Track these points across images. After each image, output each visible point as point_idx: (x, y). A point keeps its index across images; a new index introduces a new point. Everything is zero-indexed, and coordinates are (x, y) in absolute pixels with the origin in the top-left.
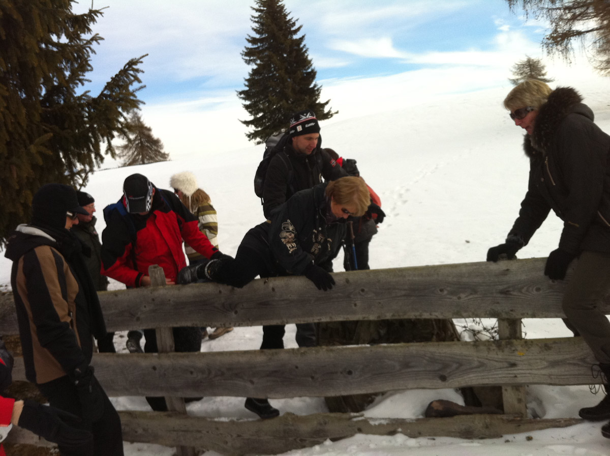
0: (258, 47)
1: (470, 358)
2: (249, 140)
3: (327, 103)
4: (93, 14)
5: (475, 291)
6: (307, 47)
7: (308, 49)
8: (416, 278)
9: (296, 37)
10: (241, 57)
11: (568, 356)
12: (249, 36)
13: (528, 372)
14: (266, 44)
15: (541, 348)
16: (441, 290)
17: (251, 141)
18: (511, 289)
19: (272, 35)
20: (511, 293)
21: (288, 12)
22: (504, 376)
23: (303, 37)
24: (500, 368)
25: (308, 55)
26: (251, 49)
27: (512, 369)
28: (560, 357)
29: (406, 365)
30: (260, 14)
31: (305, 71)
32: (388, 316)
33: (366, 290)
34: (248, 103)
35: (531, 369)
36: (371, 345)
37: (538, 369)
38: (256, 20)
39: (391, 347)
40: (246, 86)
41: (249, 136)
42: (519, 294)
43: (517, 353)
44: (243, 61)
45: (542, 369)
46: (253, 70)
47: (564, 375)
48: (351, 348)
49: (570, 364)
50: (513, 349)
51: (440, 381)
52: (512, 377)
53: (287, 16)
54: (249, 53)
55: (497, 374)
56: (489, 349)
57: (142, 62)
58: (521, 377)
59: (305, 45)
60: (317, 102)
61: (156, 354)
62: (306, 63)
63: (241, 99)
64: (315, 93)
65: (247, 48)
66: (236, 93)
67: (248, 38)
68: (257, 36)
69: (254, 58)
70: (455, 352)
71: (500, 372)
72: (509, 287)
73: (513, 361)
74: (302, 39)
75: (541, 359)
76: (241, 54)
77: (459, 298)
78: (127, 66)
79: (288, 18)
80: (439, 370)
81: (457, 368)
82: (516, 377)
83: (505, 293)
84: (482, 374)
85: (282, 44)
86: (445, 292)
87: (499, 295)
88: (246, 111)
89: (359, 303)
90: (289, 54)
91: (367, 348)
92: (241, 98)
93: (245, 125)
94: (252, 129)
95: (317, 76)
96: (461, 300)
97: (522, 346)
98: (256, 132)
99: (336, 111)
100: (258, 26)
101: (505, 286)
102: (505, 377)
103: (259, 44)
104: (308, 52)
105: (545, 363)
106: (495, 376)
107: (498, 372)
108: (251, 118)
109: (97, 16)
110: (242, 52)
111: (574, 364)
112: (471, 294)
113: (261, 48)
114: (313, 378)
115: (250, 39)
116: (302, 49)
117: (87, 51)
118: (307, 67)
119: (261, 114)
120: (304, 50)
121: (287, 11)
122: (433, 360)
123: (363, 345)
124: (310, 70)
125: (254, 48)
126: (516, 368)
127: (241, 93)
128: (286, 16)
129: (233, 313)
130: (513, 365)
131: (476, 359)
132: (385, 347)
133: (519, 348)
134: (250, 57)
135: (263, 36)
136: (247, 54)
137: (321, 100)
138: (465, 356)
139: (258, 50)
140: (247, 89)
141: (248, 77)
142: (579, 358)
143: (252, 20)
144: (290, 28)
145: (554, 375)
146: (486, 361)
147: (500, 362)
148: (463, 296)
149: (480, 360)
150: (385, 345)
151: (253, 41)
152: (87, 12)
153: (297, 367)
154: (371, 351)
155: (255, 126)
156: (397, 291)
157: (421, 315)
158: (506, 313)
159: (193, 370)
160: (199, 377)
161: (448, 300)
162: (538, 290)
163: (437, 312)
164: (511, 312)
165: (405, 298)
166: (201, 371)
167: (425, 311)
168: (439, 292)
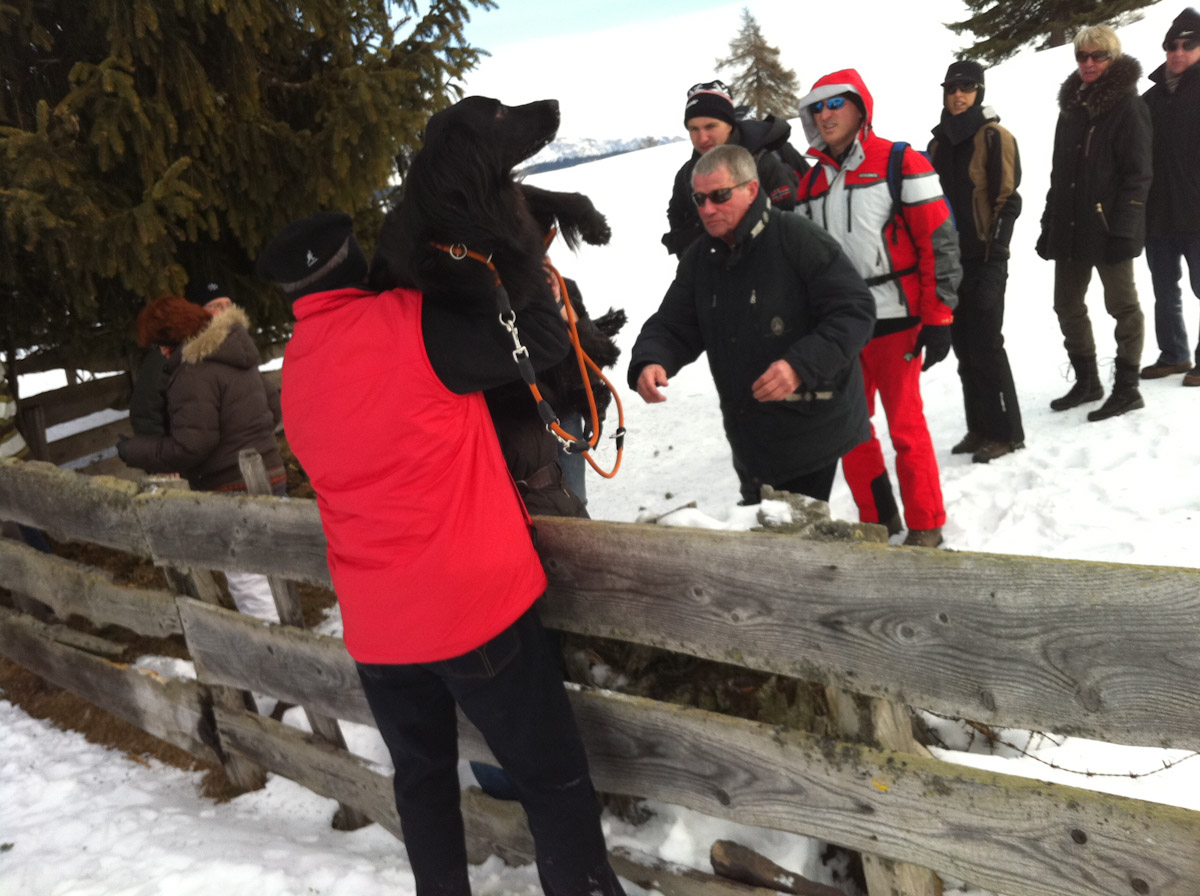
13: (902, 834)
15: (925, 784)
16: (699, 592)
18: (844, 619)
22: (848, 828)
24: (838, 808)
27: (865, 817)
28: (974, 820)
29: (648, 749)
32: (604, 631)
35: (908, 831)
37: (925, 835)
42: (866, 636)
45: (933, 836)
47: (984, 867)
49: (998, 842)
50: (862, 769)
51: (717, 802)
52: (866, 837)
55: (833, 821)
56: (809, 756)
58: (886, 842)
70: (739, 744)
71: (839, 818)
72: (840, 613)
73: (865, 800)
75: (928, 812)
77: (736, 618)
80: (711, 778)
81: (748, 784)
82: (874, 838)
84: (801, 812)
86: (706, 599)
91: (575, 692)
96: (740, 623)
97: (881, 768)
101: (831, 609)
102: (851, 833)
106: (826, 824)
107: (835, 817)
112: (760, 613)
122: (699, 752)
126: (871, 818)
130: (866, 809)
131: (783, 772)
133: (876, 772)
138: (759, 758)
145: (963, 861)
146: (805, 783)
147: (836, 793)
148: (742, 613)
149: (792, 776)
156: (614, 577)
157: (663, 643)
158: (837, 676)
159: (320, 667)
160: (331, 683)
161: (713, 618)
162: (908, 633)
163: (694, 642)
164: (849, 678)
165: (631, 596)
166: (331, 672)
167: (671, 635)
168: (694, 595)
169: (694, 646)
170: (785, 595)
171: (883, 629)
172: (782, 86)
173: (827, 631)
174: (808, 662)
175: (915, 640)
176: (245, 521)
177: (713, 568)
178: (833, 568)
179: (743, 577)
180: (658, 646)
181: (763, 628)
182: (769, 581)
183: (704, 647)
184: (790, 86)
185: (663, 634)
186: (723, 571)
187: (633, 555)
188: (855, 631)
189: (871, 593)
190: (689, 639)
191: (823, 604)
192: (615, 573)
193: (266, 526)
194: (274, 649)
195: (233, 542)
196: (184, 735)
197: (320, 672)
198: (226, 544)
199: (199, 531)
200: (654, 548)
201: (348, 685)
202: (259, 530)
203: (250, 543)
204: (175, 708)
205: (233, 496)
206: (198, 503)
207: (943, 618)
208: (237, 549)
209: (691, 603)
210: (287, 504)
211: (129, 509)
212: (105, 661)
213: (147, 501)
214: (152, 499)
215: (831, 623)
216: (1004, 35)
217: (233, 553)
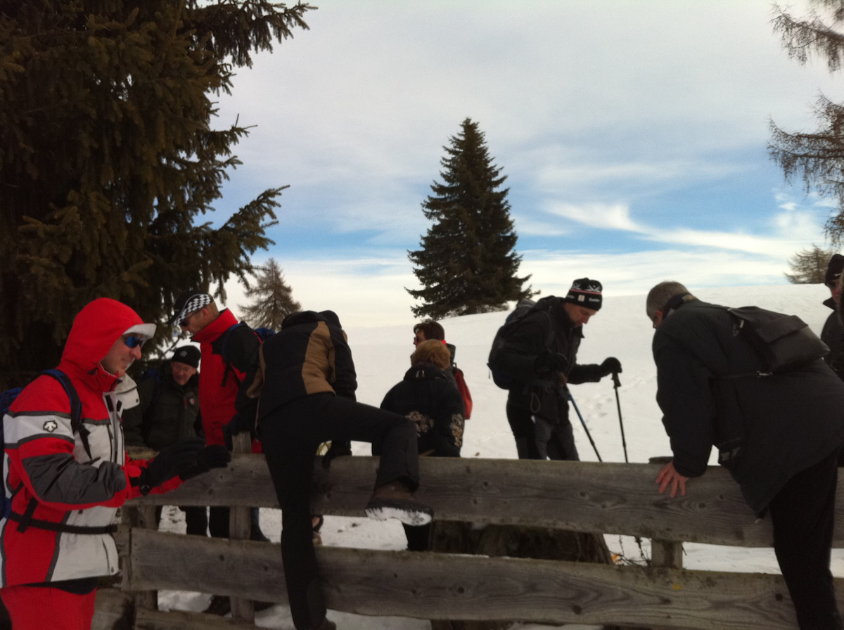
0: (445, 199)
1: (613, 587)
2: (415, 317)
3: (526, 279)
4: (235, 133)
5: (623, 500)
6: (509, 203)
7: (510, 206)
8: (553, 475)
9: (496, 190)
10: (421, 207)
11: (736, 597)
12: (436, 183)
13: (685, 612)
14: (456, 195)
15: (702, 582)
16: (583, 494)
17: (418, 317)
18: (669, 502)
19: (466, 185)
20: (669, 506)
21: (491, 158)
22: (654, 614)
23: (506, 191)
24: (650, 604)
25: (509, 214)
26: (436, 199)
27: (665, 606)
28: (726, 597)
29: (532, 588)
30: (454, 156)
31: (502, 235)
32: (515, 521)
33: (490, 484)
34: (421, 267)
35: (689, 610)
36: (491, 556)
37: (698, 610)
38: (448, 163)
39: (514, 561)
40: (422, 245)
41: (415, 311)
42: (679, 509)
43: (672, 586)
44: (423, 214)
45: (703, 610)
46: (434, 226)
47: (730, 622)
48: (465, 558)
49: (738, 607)
50: (667, 580)
51: (573, 613)
52: (663, 617)
53: (489, 162)
54: (432, 205)
55: (645, 612)
56: (637, 577)
57: (280, 194)
58: (677, 618)
59: (507, 202)
60: (514, 276)
61: (226, 540)
62: (508, 225)
63: (412, 262)
64: (512, 264)
65: (430, 198)
66: (408, 253)
67: (434, 185)
68: (446, 184)
69: (438, 211)
70: (594, 576)
71: (650, 609)
72: (666, 499)
73: (666, 597)
74: (504, 193)
75: (702, 597)
76: (421, 204)
77: (604, 507)
78: (262, 197)
79: (490, 165)
80: (571, 599)
81: (596, 599)
82: (669, 617)
83: (661, 505)
84: (627, 610)
85: (477, 197)
86: (587, 497)
87: (653, 508)
88: (417, 277)
89: (479, 500)
90: (485, 210)
91: (485, 559)
92: (413, 260)
93: (412, 296)
94: (421, 302)
95: (518, 242)
96: (606, 509)
97: (678, 577)
98: (426, 306)
99: (537, 291)
100: (449, 172)
101: (661, 497)
102: (656, 616)
103: (447, 195)
104: (509, 211)
105: (707, 603)
106: (642, 614)
107: (647, 609)
108: (422, 288)
109: (241, 135)
110: (423, 203)
111: (745, 609)
112: (619, 503)
113: (448, 200)
114: (414, 592)
115: (436, 187)
116: (502, 206)
117: (219, 175)
118: (506, 230)
119: (435, 284)
120: (505, 207)
121: (490, 156)
122: (566, 585)
123: (481, 556)
124: (509, 234)
125: (440, 199)
126: (669, 606)
127: (413, 254)
128: (487, 162)
129: (326, 497)
130: (666, 601)
131: (619, 588)
132: (507, 561)
133: (675, 579)
134: (433, 210)
135: (454, 185)
136: (429, 206)
137: (520, 273)
138: (607, 583)
139: (444, 202)
140: (423, 249)
141: (426, 235)
142: (751, 601)
143: (442, 163)
144: (491, 178)
145: (717, 621)
146: (632, 593)
147: (651, 595)
148: (608, 504)
149: (625, 590)
150: (508, 558)
151: (440, 189)
152: (228, 129)
153: (396, 576)
154: (490, 564)
155: (426, 299)
156: (527, 489)
157: (554, 524)
158: (661, 532)
161: (590, 508)
162: (702, 506)
163: (575, 522)
164: (667, 532)
165: (537, 499)
166: (278, 568)
167: (560, 520)
168: (579, 495)
169: (575, 525)
170: (636, 492)
171: (689, 505)
173: (658, 509)
175: (705, 509)
176: (233, 469)
177: (594, 481)
179: (612, 484)
180: (551, 527)
181: (619, 510)
182: (627, 485)
183: (581, 524)
185: (555, 519)
186: (600, 482)
188: (673, 507)
190: (572, 521)
192: (529, 487)
198: (206, 486)
202: (244, 475)
203: (230, 484)
207: (721, 497)
208: (216, 489)
209: (577, 501)
217: (211, 492)
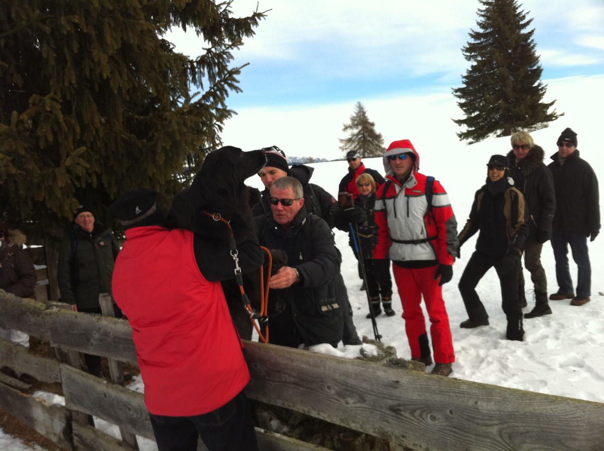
0: (481, 43)
3: (552, 104)
4: (256, 18)
5: (362, 399)
6: (535, 42)
9: (524, 31)
12: (473, 31)
14: (490, 39)
16: (329, 388)
17: (462, 141)
18: (402, 408)
19: (498, 30)
20: (403, 413)
21: (519, 5)
23: (533, 31)
25: (535, 51)
26: (474, 44)
30: (487, 7)
31: (529, 69)
32: (279, 403)
34: (463, 101)
36: (265, 432)
38: (483, 13)
39: (282, 440)
40: (464, 83)
41: (460, 136)
42: (412, 418)
44: (463, 57)
46: (472, 67)
53: (517, 8)
54: (471, 49)
59: (533, 40)
60: (540, 102)
61: (105, 382)
62: (532, 59)
64: (537, 93)
65: (469, 44)
66: (452, 90)
68: (481, 31)
69: (476, 54)
72: (399, 405)
74: (531, 33)
76: (461, 49)
77: (347, 403)
79: (518, 11)
85: (507, 39)
86: (333, 392)
87: (388, 412)
88: (461, 109)
90: (515, 49)
92: (456, 96)
93: (457, 125)
94: (464, 128)
96: (349, 406)
98: (469, 131)
99: (561, 113)
100: (484, 20)
101: (395, 403)
103: (482, 40)
104: (536, 48)
108: (464, 117)
109: (260, 19)
112: (359, 401)
113: (484, 44)
116: (529, 44)
119: (477, 113)
120: (532, 45)
124: (535, 68)
125: (477, 44)
127: (456, 91)
132: (277, 438)
134: (471, 53)
135: (488, 31)
136: (467, 50)
140: (464, 86)
141: (465, 74)
143: (478, 14)
144: (519, 22)
148: (350, 401)
150: (278, 435)
151: (476, 36)
152: (250, 15)
155: (468, 126)
156: (286, 376)
157: (309, 412)
158: (396, 437)
159: (130, 407)
160: (135, 416)
161: (335, 401)
162: (433, 418)
163: (325, 413)
164: (402, 439)
165: (294, 386)
166: (136, 411)
167: (314, 409)
168: (326, 388)
169: (324, 415)
170: (373, 393)
171: (421, 415)
172: (375, 141)
173: (392, 414)
174: (382, 428)
175: (436, 422)
176: (99, 329)
177: (337, 376)
178: (397, 382)
179: (352, 382)
180: (306, 413)
181: (360, 409)
182: (365, 385)
183: (330, 416)
184: (379, 142)
185: (309, 407)
186: (342, 378)
187: (297, 366)
188: (407, 415)
189: (416, 397)
190: (323, 412)
191: (392, 400)
192: (287, 374)
193: (110, 332)
194: (107, 395)
195: (92, 339)
196: (55, 434)
197: (130, 409)
198: (88, 340)
199: (75, 332)
200: (308, 363)
201: (143, 418)
202: (106, 334)
203: (101, 340)
204: (52, 421)
205: (94, 316)
206: (76, 317)
207: (451, 412)
208: (94, 342)
209: (325, 393)
210: (122, 323)
211: (41, 317)
212: (19, 392)
213: (50, 314)
214: (53, 313)
215: (395, 410)
216: (481, 128)
217: (92, 344)
